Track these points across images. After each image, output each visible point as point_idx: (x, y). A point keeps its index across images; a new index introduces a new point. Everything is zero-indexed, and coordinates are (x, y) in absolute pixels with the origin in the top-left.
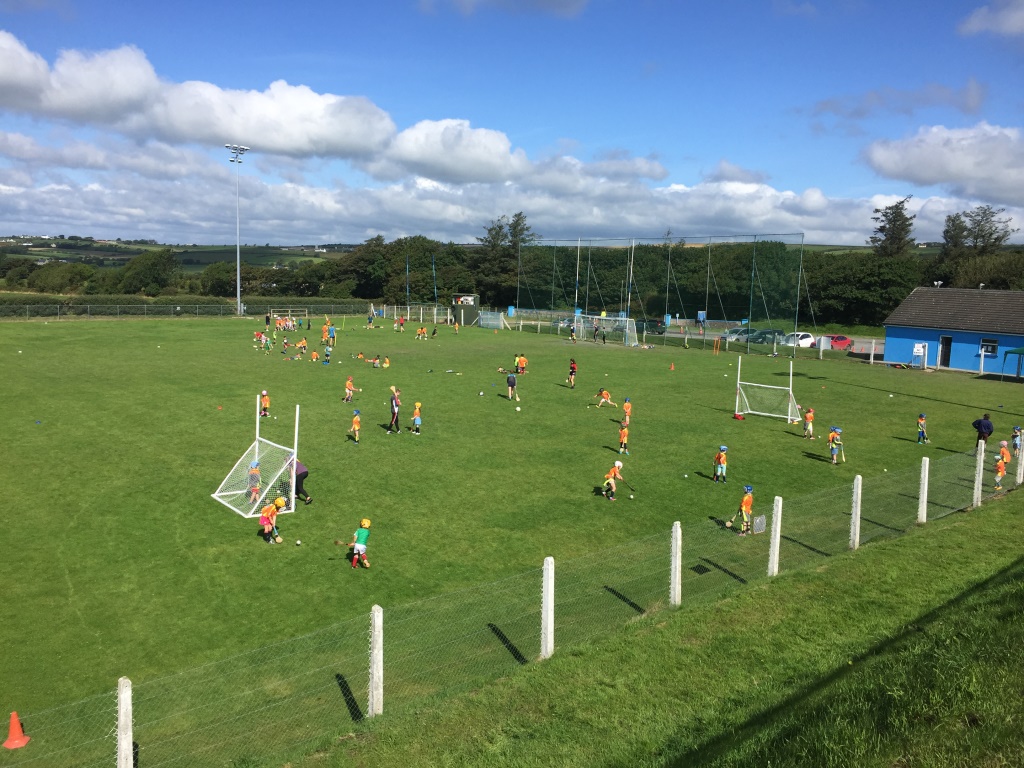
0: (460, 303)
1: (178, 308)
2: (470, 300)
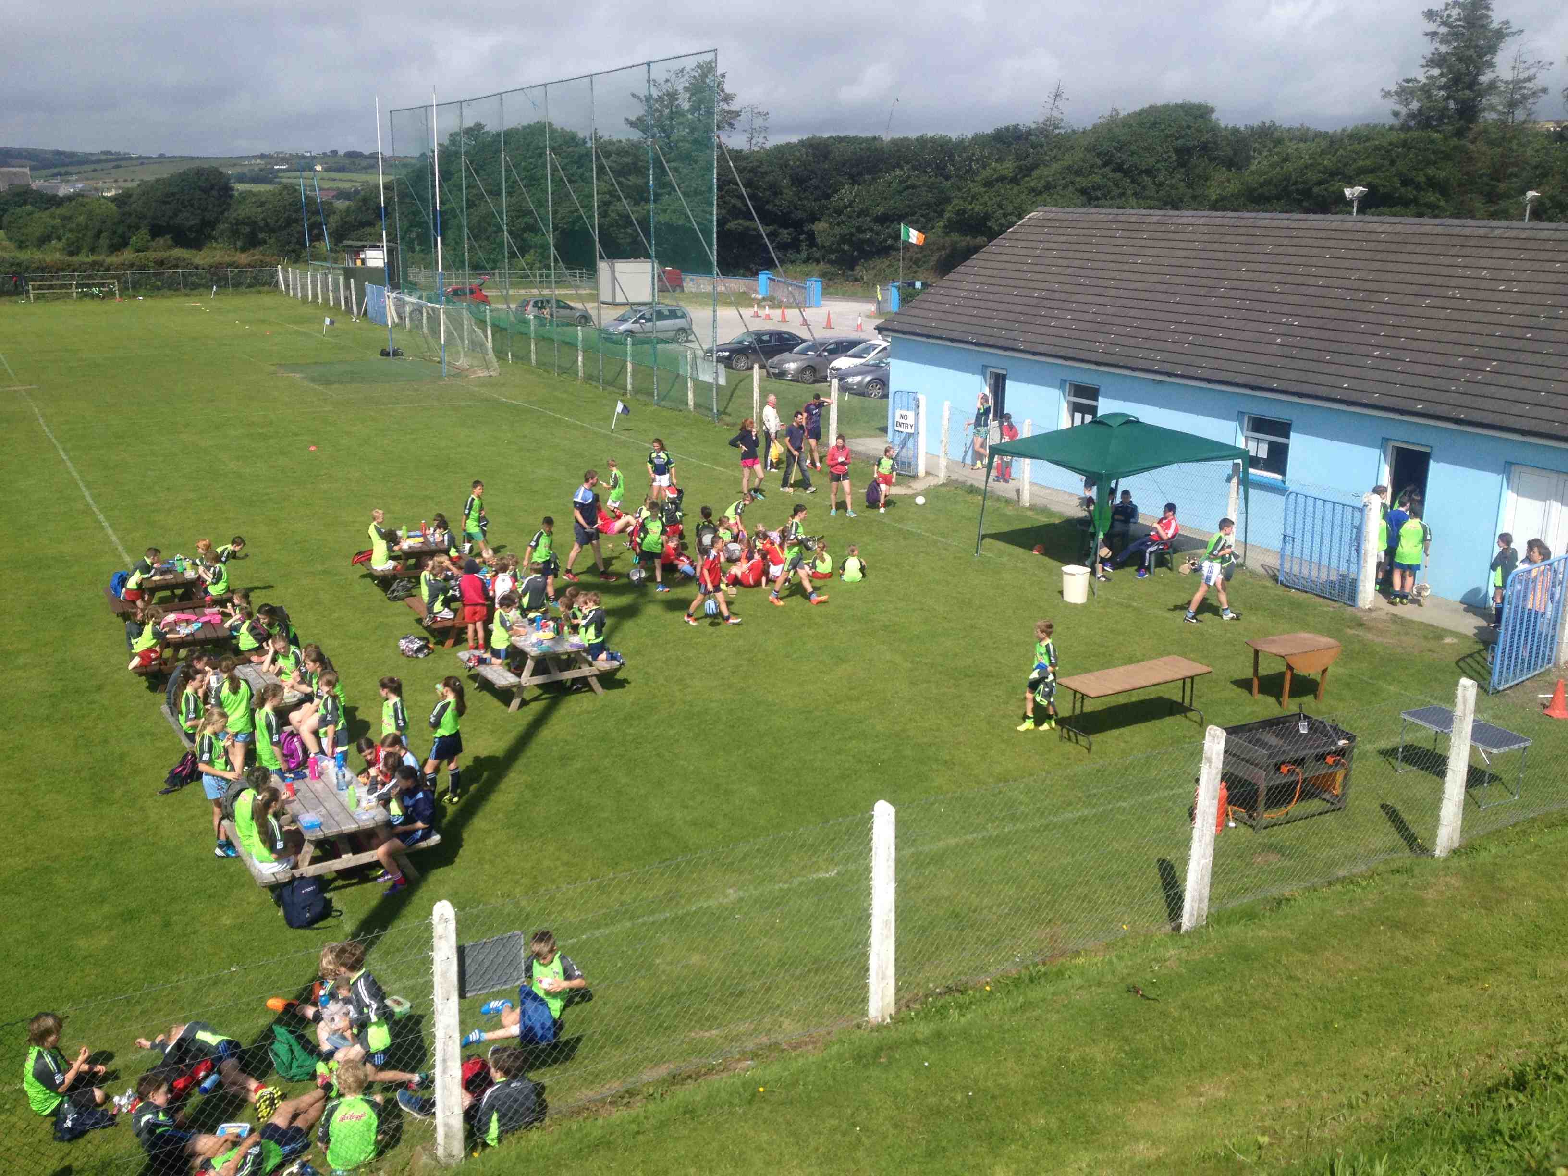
0: (359, 263)
2: (375, 258)
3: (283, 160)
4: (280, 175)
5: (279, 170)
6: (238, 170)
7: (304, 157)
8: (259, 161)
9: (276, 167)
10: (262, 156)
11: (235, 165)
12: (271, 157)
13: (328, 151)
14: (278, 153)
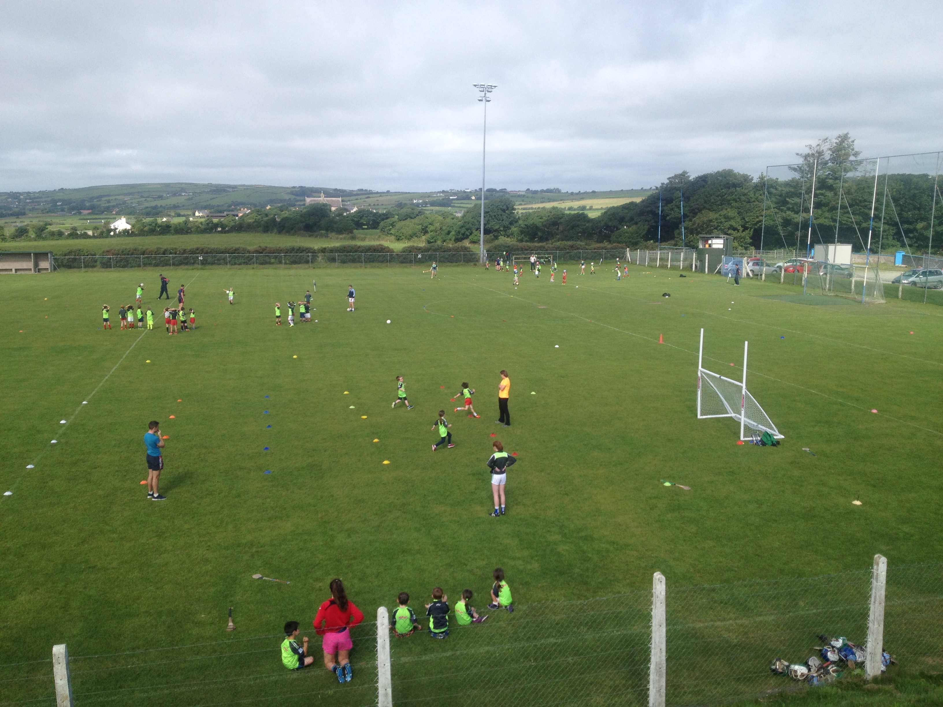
0: (707, 246)
1: (420, 256)
2: (718, 243)
3: (455, 194)
4: (454, 202)
5: (453, 199)
6: (431, 199)
7: (465, 192)
8: (441, 194)
9: (451, 198)
10: (443, 192)
11: (429, 196)
12: (447, 192)
13: (477, 189)
14: (451, 190)
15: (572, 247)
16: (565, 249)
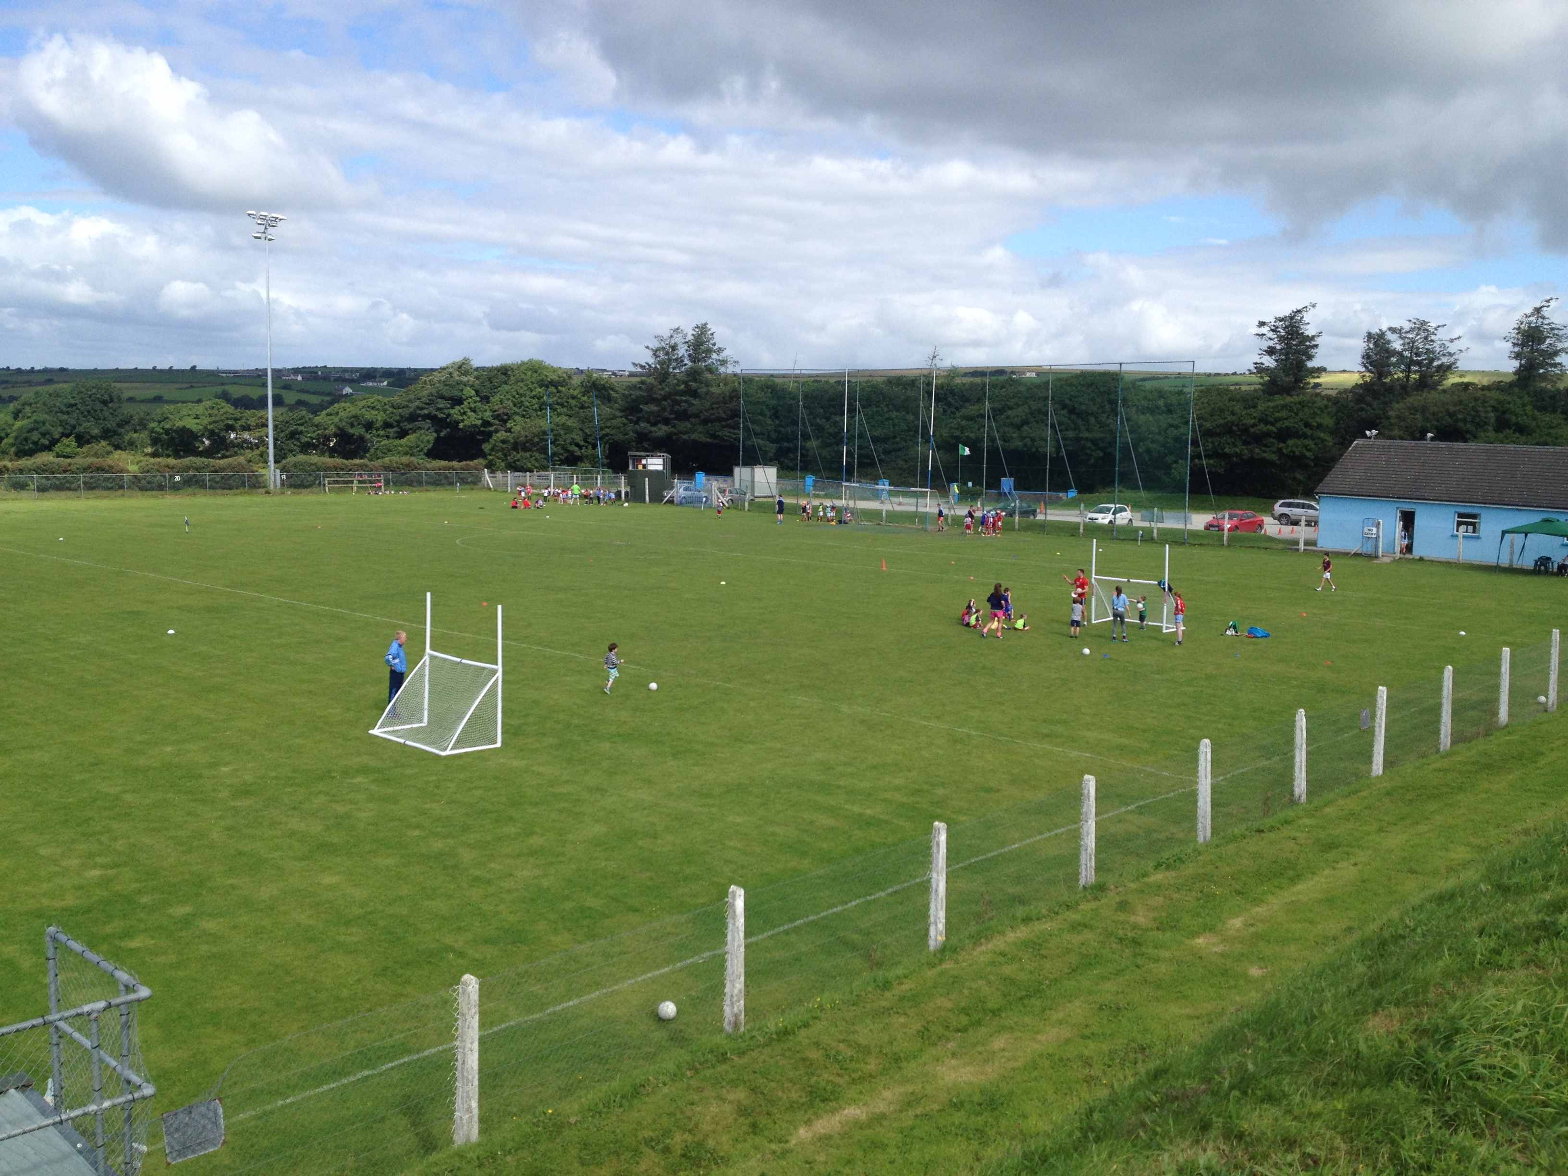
0: (640, 467)
1: (177, 478)
15: (408, 465)
16: (398, 468)
